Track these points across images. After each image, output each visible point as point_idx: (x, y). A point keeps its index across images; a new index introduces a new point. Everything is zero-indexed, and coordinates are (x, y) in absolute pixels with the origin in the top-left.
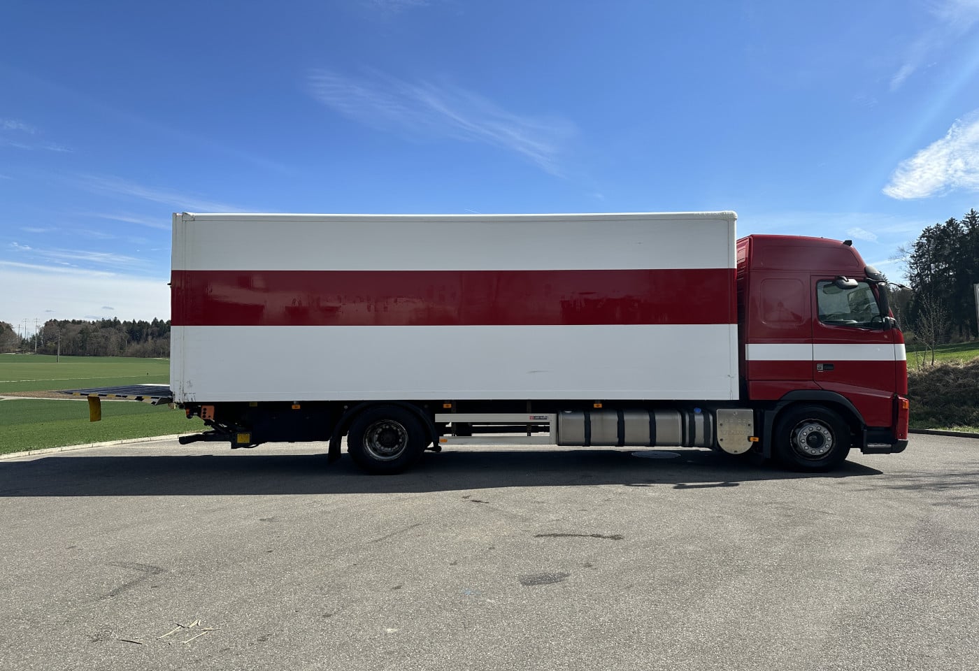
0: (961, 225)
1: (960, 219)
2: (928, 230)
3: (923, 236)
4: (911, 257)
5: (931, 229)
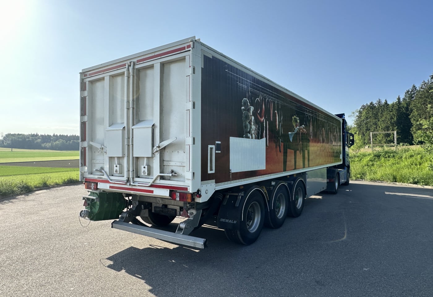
0: (375, 104)
1: (375, 102)
2: (363, 106)
3: (361, 108)
4: (357, 116)
5: (364, 106)
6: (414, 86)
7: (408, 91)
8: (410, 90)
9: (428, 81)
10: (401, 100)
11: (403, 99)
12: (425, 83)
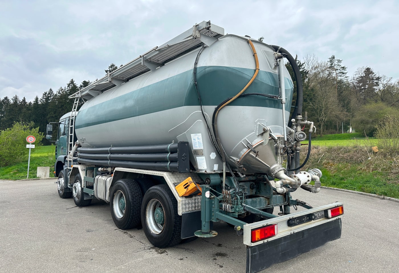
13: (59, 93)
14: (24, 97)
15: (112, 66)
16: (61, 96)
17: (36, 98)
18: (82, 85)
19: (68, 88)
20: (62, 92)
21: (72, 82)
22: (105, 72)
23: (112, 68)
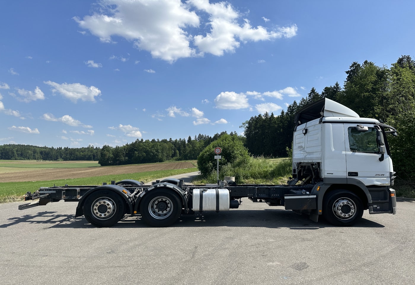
0: (263, 117)
1: (263, 115)
3: (250, 120)
4: (247, 127)
5: (253, 118)
6: (295, 103)
7: (290, 107)
8: (292, 106)
9: (306, 98)
10: (285, 114)
11: (286, 113)
12: (304, 100)
13: (301, 104)
14: (272, 113)
15: (354, 65)
16: (303, 107)
17: (282, 112)
18: (323, 91)
19: (310, 97)
20: (304, 103)
21: (313, 91)
22: (346, 74)
23: (353, 68)
